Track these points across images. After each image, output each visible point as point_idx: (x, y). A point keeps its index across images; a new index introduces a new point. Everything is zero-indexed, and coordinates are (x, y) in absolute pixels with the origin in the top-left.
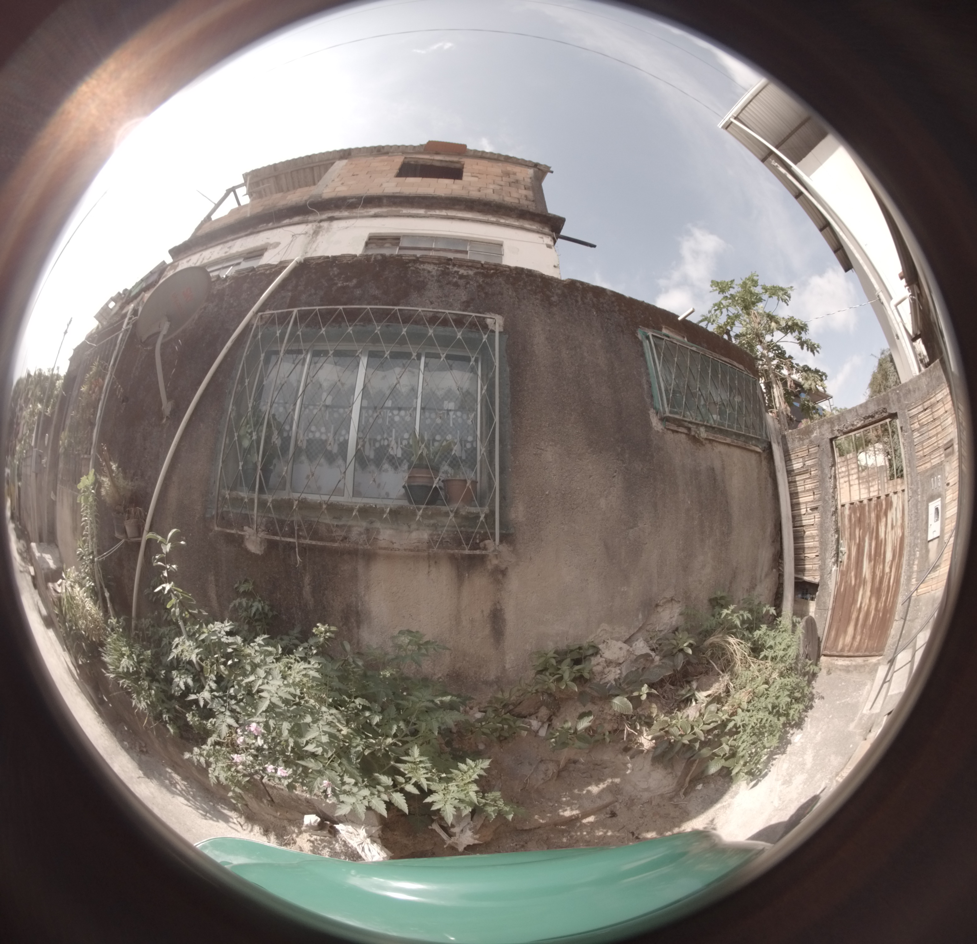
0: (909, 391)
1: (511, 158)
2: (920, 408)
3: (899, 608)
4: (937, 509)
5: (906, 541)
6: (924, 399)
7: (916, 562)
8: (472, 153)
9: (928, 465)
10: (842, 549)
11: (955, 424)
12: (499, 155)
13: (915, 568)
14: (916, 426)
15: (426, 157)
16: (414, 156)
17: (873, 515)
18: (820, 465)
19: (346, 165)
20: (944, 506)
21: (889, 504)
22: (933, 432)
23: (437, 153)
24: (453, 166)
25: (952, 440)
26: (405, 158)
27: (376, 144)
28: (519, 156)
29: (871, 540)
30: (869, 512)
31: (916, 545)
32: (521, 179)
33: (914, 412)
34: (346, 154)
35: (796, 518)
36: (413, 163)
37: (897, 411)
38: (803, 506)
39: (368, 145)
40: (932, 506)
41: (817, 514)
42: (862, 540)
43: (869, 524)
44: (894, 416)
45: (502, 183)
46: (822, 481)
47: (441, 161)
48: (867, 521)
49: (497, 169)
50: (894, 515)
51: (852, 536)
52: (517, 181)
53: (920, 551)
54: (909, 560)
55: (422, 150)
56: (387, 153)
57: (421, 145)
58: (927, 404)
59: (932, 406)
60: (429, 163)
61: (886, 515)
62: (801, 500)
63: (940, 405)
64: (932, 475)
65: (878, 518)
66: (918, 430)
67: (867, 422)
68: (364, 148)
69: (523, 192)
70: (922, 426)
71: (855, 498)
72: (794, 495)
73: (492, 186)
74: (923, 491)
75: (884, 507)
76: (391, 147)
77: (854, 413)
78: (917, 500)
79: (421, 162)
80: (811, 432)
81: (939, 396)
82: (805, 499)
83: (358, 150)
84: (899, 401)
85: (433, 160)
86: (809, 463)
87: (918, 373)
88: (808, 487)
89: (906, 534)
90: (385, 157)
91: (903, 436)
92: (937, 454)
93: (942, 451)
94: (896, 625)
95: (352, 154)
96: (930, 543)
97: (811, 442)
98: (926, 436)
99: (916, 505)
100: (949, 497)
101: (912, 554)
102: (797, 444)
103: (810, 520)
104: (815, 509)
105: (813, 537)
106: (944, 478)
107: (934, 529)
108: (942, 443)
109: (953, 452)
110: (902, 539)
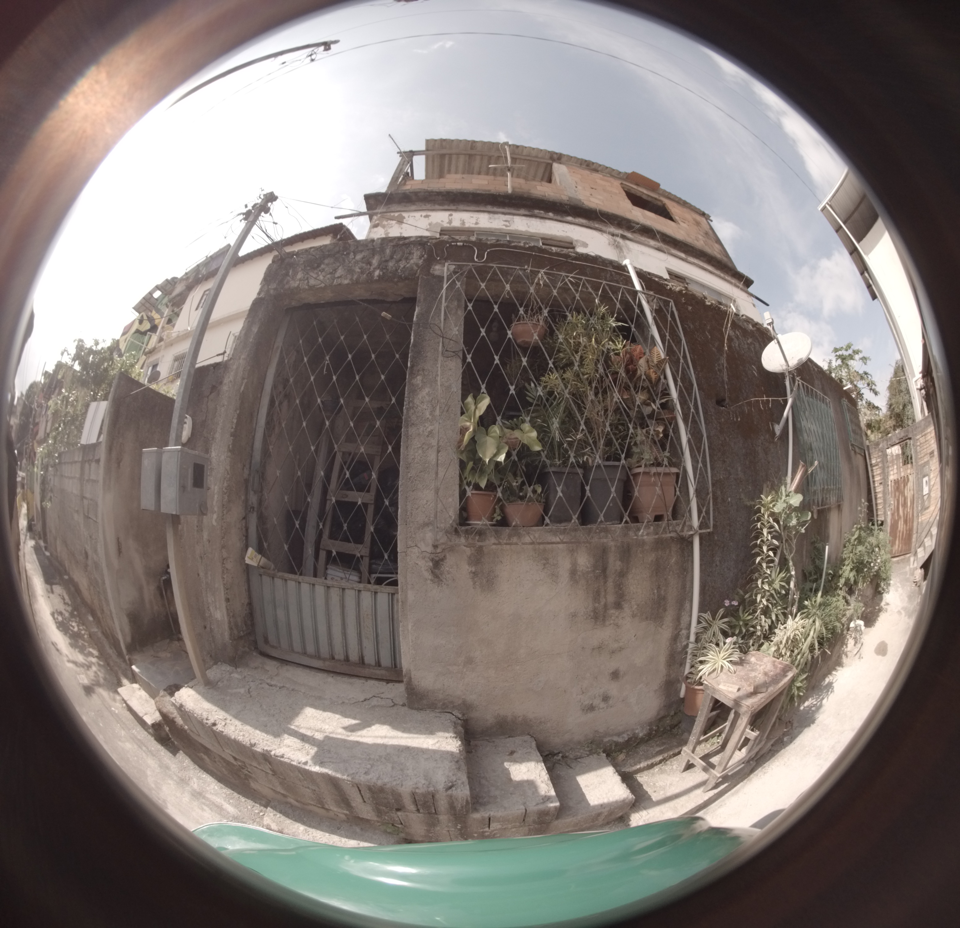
0: (917, 427)
2: (920, 436)
3: (915, 527)
4: (927, 481)
5: (915, 496)
6: (922, 432)
7: (920, 505)
9: (923, 462)
10: (892, 502)
11: (936, 443)
13: (919, 508)
14: (918, 444)
17: (902, 485)
18: (882, 462)
20: (930, 480)
21: (908, 480)
22: (925, 447)
25: (934, 450)
31: (919, 498)
33: (918, 437)
35: (875, 487)
37: (911, 436)
38: (876, 482)
40: (926, 479)
41: (882, 486)
42: (899, 497)
43: (901, 490)
44: (909, 439)
46: (883, 469)
48: (900, 488)
50: (910, 484)
51: (895, 495)
53: (921, 500)
54: (917, 505)
57: (628, 174)
58: (924, 433)
61: (907, 485)
63: (929, 434)
64: (924, 466)
65: (904, 487)
66: (919, 446)
67: (900, 440)
70: (920, 444)
71: (895, 478)
72: (873, 476)
74: (921, 474)
75: (906, 481)
77: (895, 436)
78: (918, 478)
80: (880, 444)
81: (929, 430)
82: (877, 479)
84: (912, 431)
86: (878, 460)
87: (921, 419)
88: (878, 472)
89: (915, 493)
91: (913, 448)
92: (926, 457)
93: (928, 455)
94: (914, 536)
96: (925, 497)
97: (879, 450)
98: (922, 449)
99: (918, 480)
100: (932, 476)
101: (918, 502)
102: (873, 450)
103: (879, 489)
104: (881, 484)
105: (880, 498)
106: (929, 467)
107: (926, 490)
108: (929, 451)
109: (933, 456)
110: (913, 495)
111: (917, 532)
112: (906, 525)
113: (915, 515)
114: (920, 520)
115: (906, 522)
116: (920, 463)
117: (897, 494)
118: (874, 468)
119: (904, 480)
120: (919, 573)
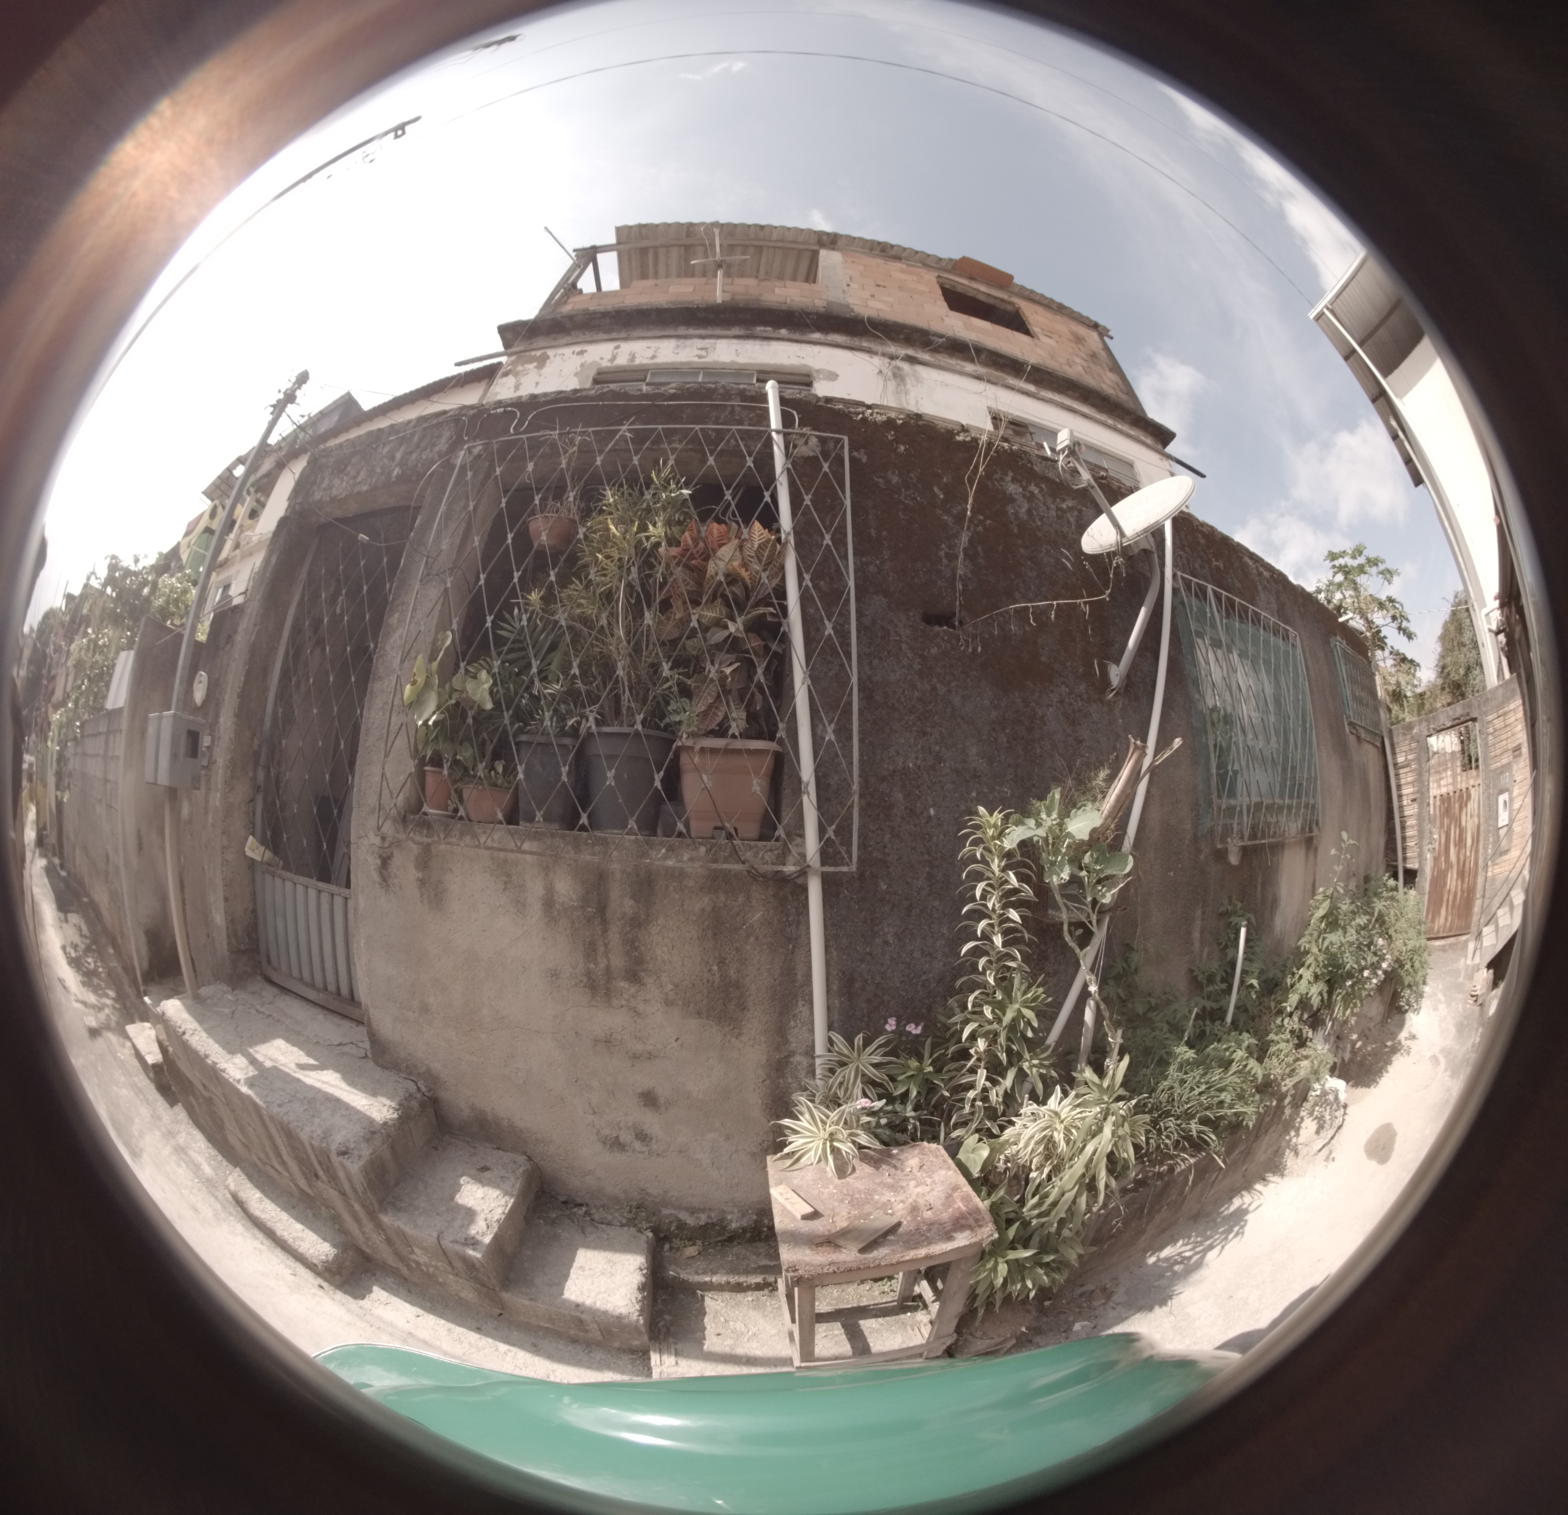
0: (1488, 699)
1: (1066, 308)
2: (1495, 715)
3: (1480, 886)
4: (1505, 801)
5: (1482, 828)
6: (1499, 707)
7: (1490, 846)
8: (1022, 291)
9: (1499, 764)
10: (1434, 837)
11: (1525, 731)
12: (1053, 301)
14: (1491, 730)
15: (963, 283)
17: (1457, 806)
18: (1418, 760)
20: (1511, 799)
21: (1469, 796)
22: (1504, 737)
24: (1003, 306)
25: (1521, 744)
29: (1455, 827)
30: (1454, 803)
31: (1489, 832)
32: (1095, 350)
33: (1490, 718)
35: (1401, 807)
37: (1478, 716)
38: (1405, 798)
40: (1503, 798)
41: (1416, 805)
42: (1449, 828)
43: (1454, 814)
44: (1474, 720)
46: (1419, 773)
48: (1453, 811)
49: (1061, 326)
50: (1472, 806)
51: (1442, 824)
53: (1493, 836)
54: (1484, 845)
55: (950, 267)
57: (951, 260)
58: (1501, 712)
59: (1505, 714)
61: (1466, 805)
62: (1404, 792)
63: (1512, 714)
64: (1502, 773)
65: (1461, 809)
66: (1492, 734)
67: (1457, 721)
70: (1495, 730)
71: (1443, 791)
72: (1399, 785)
73: (1077, 359)
74: (1494, 787)
75: (1465, 798)
78: (1489, 794)
80: (1413, 728)
81: (1512, 706)
82: (1407, 791)
84: (1480, 705)
86: (1410, 757)
87: (1498, 682)
88: (1410, 779)
89: (1482, 822)
91: (1480, 734)
92: (1506, 755)
93: (1510, 753)
94: (1478, 903)
96: (1501, 830)
97: (1412, 738)
98: (1498, 739)
99: (1489, 797)
100: (1516, 792)
101: (1486, 839)
102: (1401, 738)
103: (1411, 810)
105: (1412, 827)
106: (1512, 776)
107: (1503, 818)
108: (1512, 745)
109: (1520, 755)
110: (1479, 826)
111: (1483, 896)
112: (1463, 881)
113: (1481, 862)
114: (1489, 874)
116: (1493, 766)
117: (1446, 821)
118: (1401, 771)
119: (1461, 796)
120: (1485, 975)
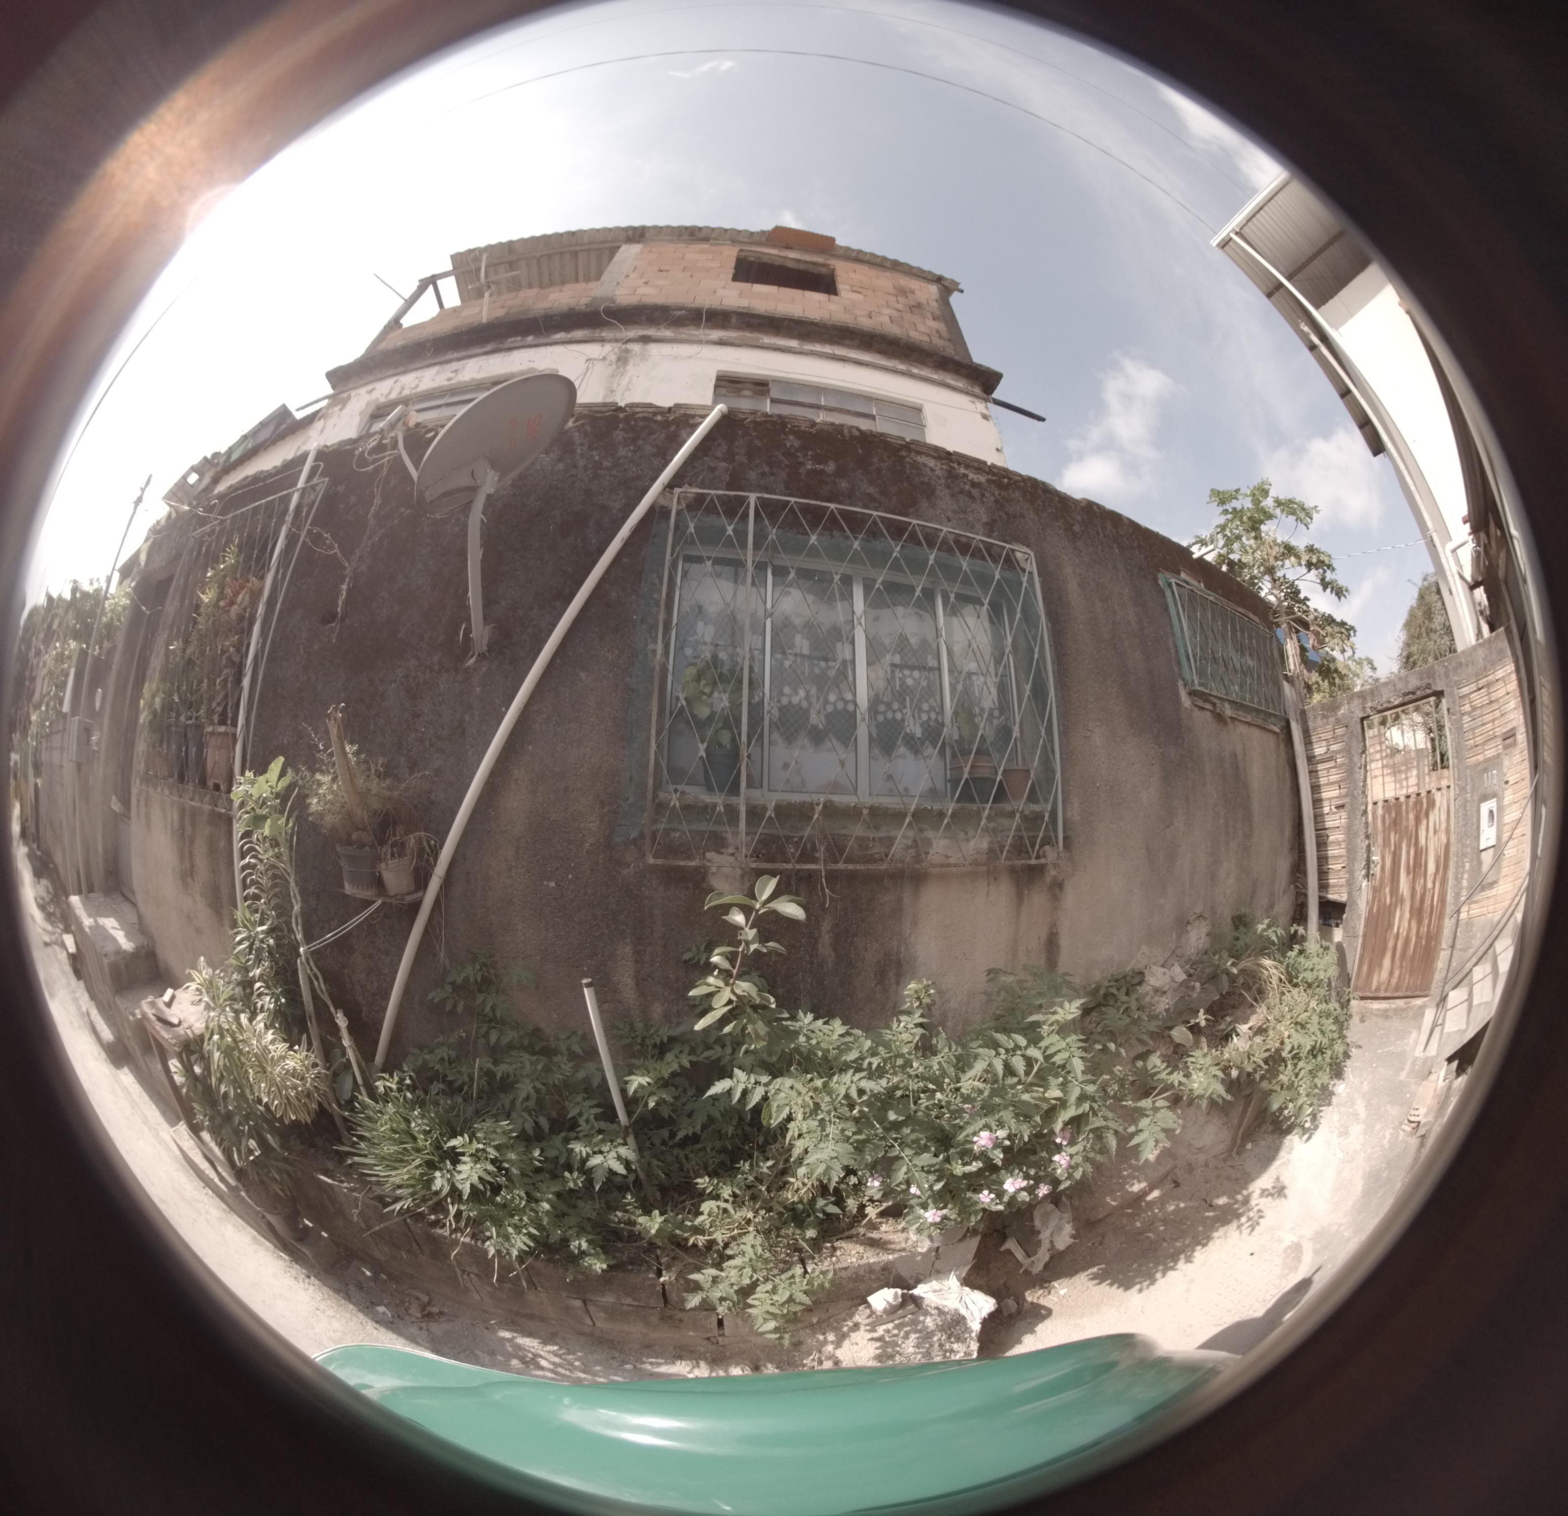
0: (1461, 664)
1: (901, 264)
2: (1473, 687)
3: (1446, 933)
4: (1491, 812)
5: (1452, 850)
6: (1478, 676)
7: (1466, 876)
8: (842, 252)
9: (1481, 758)
10: (1374, 858)
11: (1521, 709)
12: (884, 259)
13: (1465, 883)
14: (1467, 708)
15: (772, 253)
16: (753, 248)
17: (1411, 816)
18: (1347, 751)
19: (642, 253)
20: (1501, 809)
21: (1431, 803)
22: (1488, 717)
23: (788, 247)
24: (817, 270)
25: (1513, 729)
26: (741, 250)
27: (688, 223)
28: (914, 263)
29: (1409, 847)
30: (1407, 812)
31: (1465, 855)
32: (923, 301)
33: (1465, 690)
34: (636, 235)
35: (1318, 818)
36: (752, 259)
37: (1444, 688)
38: (1326, 803)
39: (675, 223)
40: (1485, 808)
41: (1343, 814)
42: (1398, 847)
43: (1407, 827)
44: (1439, 694)
45: (900, 307)
46: (1350, 771)
47: (798, 261)
48: (1404, 823)
49: (885, 281)
50: (1437, 816)
51: (1386, 841)
52: (919, 306)
53: (1471, 862)
54: (1456, 873)
55: (763, 239)
56: (706, 239)
57: (763, 232)
58: (1482, 682)
59: (1488, 685)
60: (778, 262)
61: (1427, 815)
62: (1324, 795)
63: (1500, 684)
64: (1485, 770)
65: (1418, 821)
66: (1469, 713)
67: (1407, 698)
68: (668, 227)
69: (934, 324)
70: (1474, 709)
71: (1390, 795)
72: (1316, 788)
73: (886, 311)
74: (1473, 790)
75: (1425, 806)
76: (713, 229)
77: (1391, 687)
78: (1466, 800)
79: (765, 259)
80: (1338, 708)
81: (1500, 674)
82: (1329, 794)
83: (658, 230)
84: (1447, 675)
85: (786, 258)
86: (1334, 748)
87: (1474, 642)
88: (1333, 778)
89: (1452, 840)
90: (704, 246)
91: (1450, 719)
92: (1492, 744)
93: (1499, 741)
94: (1443, 955)
95: (647, 235)
96: (1484, 854)
97: (1338, 721)
98: (1479, 721)
99: (1464, 806)
100: (1508, 798)
101: (1460, 866)
102: (1319, 722)
103: (1335, 821)
104: (1340, 807)
105: (1338, 843)
106: (1501, 774)
107: (1488, 836)
108: (1499, 731)
109: (1515, 744)
110: (1447, 846)
111: (1453, 947)
112: (1419, 923)
113: (1449, 898)
114: (1463, 915)
115: (1417, 913)
116: (1471, 762)
117: (1393, 837)
118: (1320, 767)
119: (1419, 802)
